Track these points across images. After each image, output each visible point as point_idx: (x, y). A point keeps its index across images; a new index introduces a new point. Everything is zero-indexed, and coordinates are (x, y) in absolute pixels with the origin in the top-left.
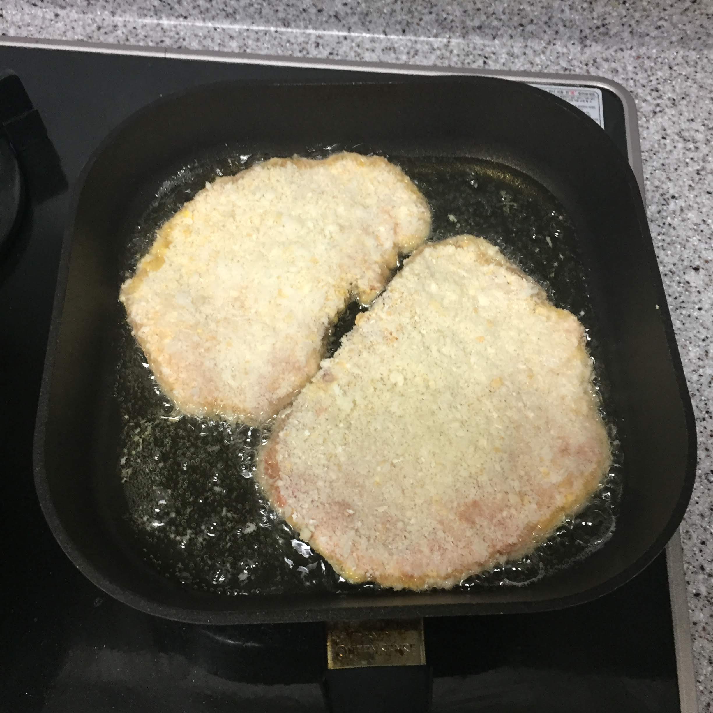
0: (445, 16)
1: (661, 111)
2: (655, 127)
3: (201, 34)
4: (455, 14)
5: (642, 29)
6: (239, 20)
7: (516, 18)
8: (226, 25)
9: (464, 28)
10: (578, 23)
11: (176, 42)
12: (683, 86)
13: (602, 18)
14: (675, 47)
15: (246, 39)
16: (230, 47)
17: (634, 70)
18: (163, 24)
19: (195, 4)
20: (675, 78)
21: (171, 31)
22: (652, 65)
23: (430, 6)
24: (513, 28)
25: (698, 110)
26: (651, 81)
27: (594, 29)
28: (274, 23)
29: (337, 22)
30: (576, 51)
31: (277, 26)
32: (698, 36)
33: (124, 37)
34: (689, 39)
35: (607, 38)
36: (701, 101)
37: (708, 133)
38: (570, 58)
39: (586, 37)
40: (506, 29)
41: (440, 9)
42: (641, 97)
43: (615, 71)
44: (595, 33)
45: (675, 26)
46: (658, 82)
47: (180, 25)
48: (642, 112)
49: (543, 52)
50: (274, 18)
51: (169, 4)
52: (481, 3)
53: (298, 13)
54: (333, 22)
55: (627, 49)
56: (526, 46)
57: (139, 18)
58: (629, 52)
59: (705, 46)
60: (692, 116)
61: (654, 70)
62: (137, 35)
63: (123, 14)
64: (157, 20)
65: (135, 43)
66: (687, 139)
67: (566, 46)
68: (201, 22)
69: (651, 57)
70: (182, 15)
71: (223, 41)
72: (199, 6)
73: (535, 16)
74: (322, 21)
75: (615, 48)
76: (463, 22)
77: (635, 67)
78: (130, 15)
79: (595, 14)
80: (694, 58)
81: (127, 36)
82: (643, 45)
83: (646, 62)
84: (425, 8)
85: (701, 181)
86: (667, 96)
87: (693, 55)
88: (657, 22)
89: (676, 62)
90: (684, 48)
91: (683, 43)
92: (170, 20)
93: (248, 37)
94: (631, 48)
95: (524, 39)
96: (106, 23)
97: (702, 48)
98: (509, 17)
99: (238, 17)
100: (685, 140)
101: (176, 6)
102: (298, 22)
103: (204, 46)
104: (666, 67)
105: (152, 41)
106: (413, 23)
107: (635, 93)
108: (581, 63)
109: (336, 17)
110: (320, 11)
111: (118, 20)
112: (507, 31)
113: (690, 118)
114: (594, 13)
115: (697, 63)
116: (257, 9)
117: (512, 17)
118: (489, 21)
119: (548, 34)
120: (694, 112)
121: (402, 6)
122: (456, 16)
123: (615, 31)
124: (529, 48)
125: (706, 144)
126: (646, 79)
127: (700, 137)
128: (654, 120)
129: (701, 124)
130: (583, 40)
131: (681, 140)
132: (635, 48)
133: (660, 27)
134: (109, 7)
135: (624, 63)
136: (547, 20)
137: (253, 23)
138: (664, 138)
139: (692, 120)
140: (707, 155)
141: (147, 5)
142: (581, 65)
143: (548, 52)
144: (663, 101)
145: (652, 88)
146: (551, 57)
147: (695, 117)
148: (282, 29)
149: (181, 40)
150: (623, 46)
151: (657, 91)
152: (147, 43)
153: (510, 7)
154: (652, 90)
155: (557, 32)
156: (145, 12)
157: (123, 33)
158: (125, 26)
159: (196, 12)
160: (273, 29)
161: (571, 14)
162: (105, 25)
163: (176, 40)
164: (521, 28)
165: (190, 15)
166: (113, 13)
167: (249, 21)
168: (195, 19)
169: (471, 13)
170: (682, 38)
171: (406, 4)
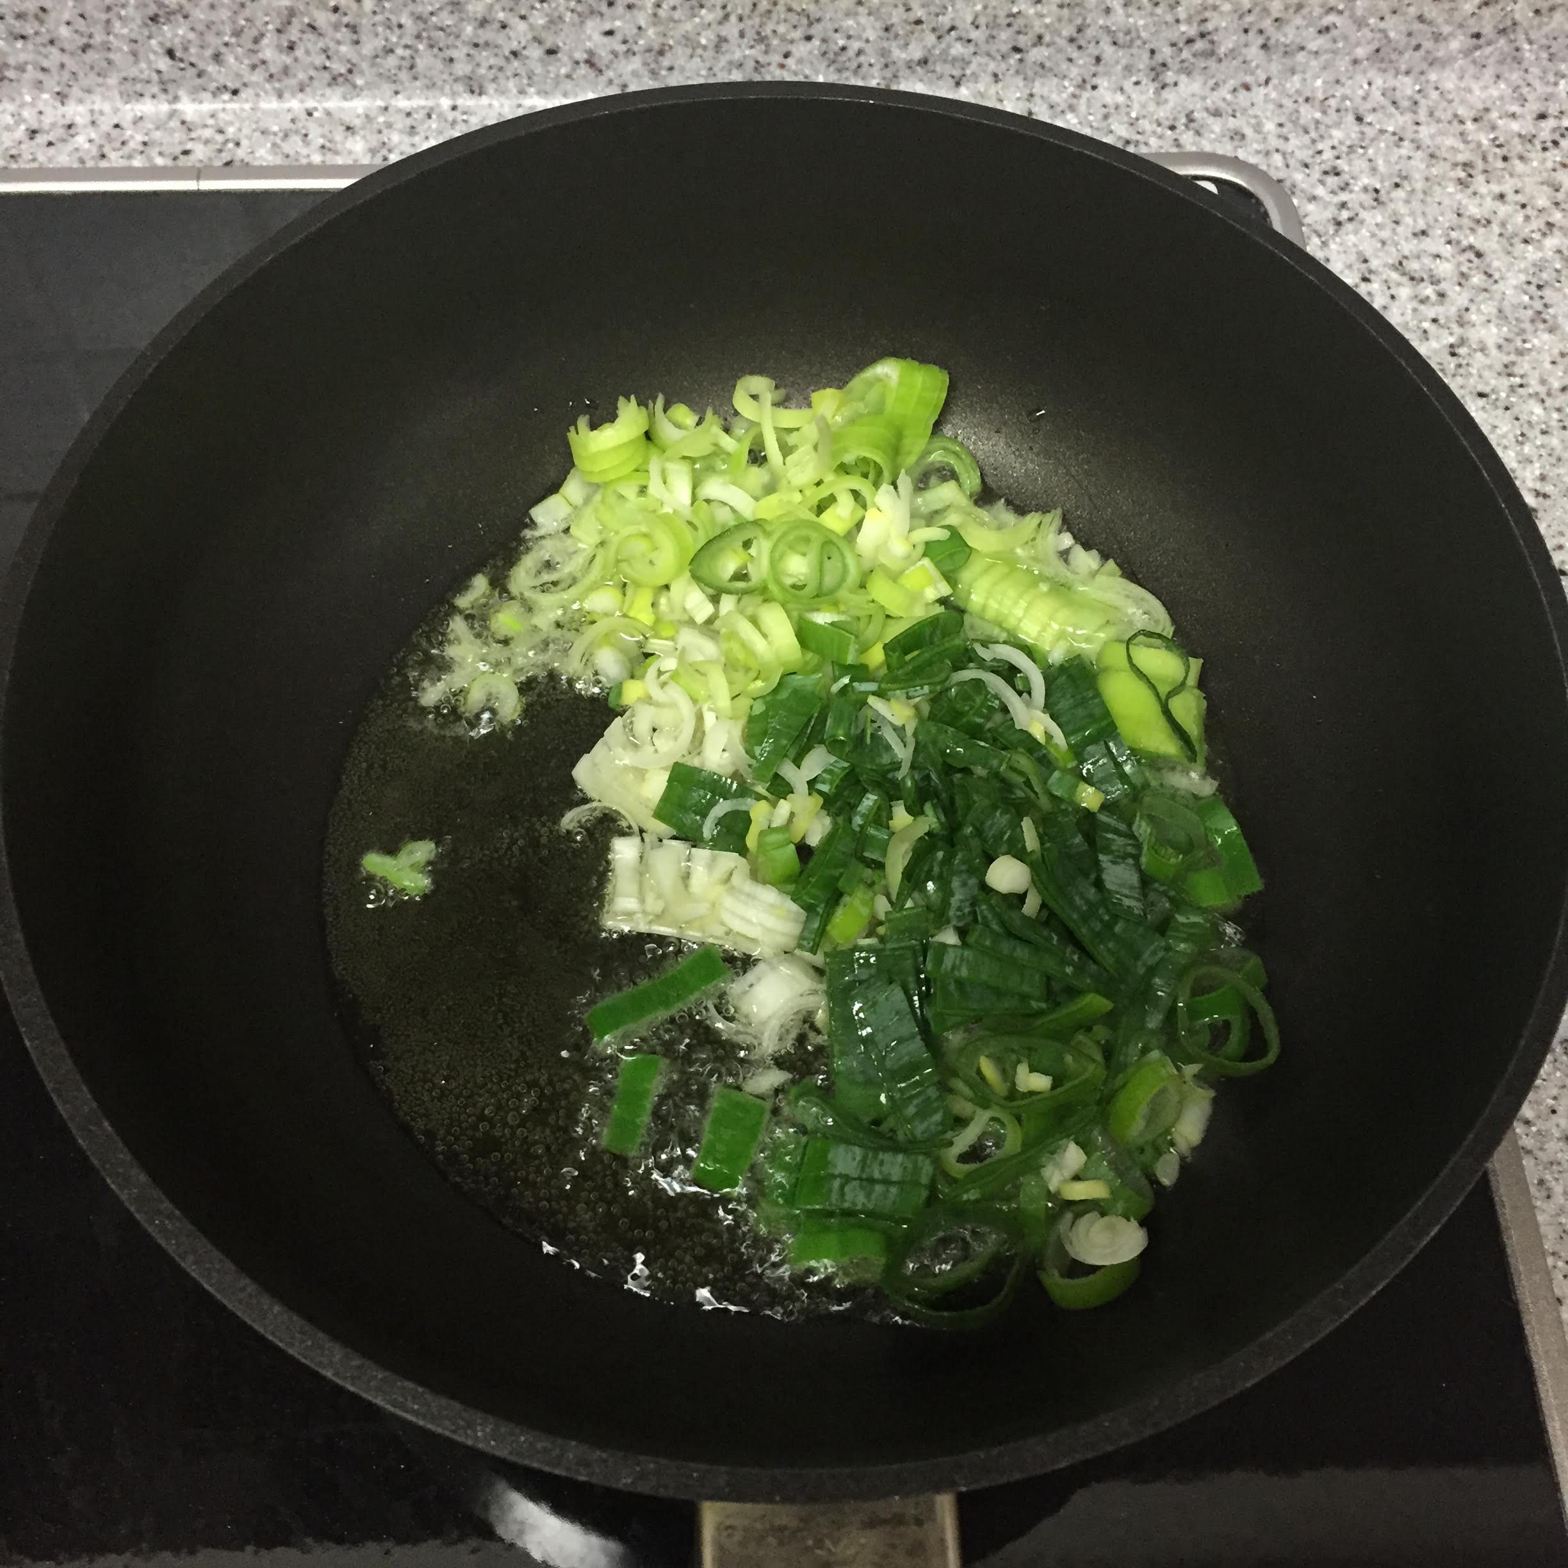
0: (841, 43)
1: (1350, 219)
2: (1343, 256)
3: (275, 128)
4: (865, 36)
5: (1288, 35)
6: (362, 90)
7: (1004, 35)
8: (334, 102)
9: (886, 66)
10: (1143, 34)
11: (220, 151)
12: (1393, 159)
13: (1199, 19)
14: (1365, 72)
15: (385, 131)
16: (350, 152)
17: (1279, 129)
18: (182, 112)
19: (255, 60)
20: (1373, 140)
21: (206, 126)
22: (1318, 115)
23: (805, 21)
24: (1000, 58)
25: (1432, 210)
26: (1320, 152)
27: (1181, 45)
28: (447, 88)
29: (592, 74)
30: (1143, 98)
31: (454, 94)
32: (1414, 42)
33: (95, 151)
34: (1395, 50)
35: (1212, 63)
36: (1437, 188)
37: (1463, 258)
38: (1134, 115)
39: (1164, 65)
40: (985, 60)
41: (830, 26)
42: (1302, 191)
43: (1238, 136)
44: (1186, 54)
45: (1360, 23)
46: (1335, 153)
47: (224, 110)
48: (1309, 225)
49: (1072, 108)
50: (445, 76)
51: (192, 65)
52: (923, 6)
53: (501, 62)
54: (584, 76)
55: (1260, 85)
56: (1031, 95)
57: (127, 103)
58: (1263, 90)
59: (1431, 64)
60: (1421, 225)
61: (1322, 127)
62: (123, 143)
63: (86, 95)
64: (170, 102)
65: (123, 163)
66: (1417, 275)
67: (1122, 89)
68: (274, 99)
69: (1314, 98)
70: (225, 87)
71: (330, 141)
72: (264, 62)
73: (1047, 26)
74: (558, 76)
75: (1232, 83)
76: (884, 53)
77: (1281, 125)
78: (105, 98)
79: (1181, 12)
80: (1409, 92)
81: (101, 146)
82: (1293, 72)
83: (1302, 110)
84: (795, 27)
85: (1461, 371)
86: (1360, 184)
87: (1407, 86)
88: (1320, 18)
89: (1369, 105)
90: (1385, 71)
91: (1382, 60)
92: (201, 102)
93: (389, 126)
94: (1267, 82)
95: (1025, 79)
96: (47, 120)
97: (1425, 66)
98: (988, 32)
99: (360, 82)
100: (1412, 279)
101: (212, 68)
102: (502, 81)
103: (288, 156)
104: (1350, 118)
105: (161, 154)
106: (769, 64)
107: (1288, 184)
108: (1159, 125)
109: (590, 63)
110: (551, 52)
111: (76, 111)
112: (986, 65)
113: (1417, 230)
114: (1180, 9)
115: (1416, 103)
116: (403, 58)
117: (995, 33)
118: (943, 46)
119: (1080, 66)
120: (1423, 213)
121: (742, 26)
122: (867, 41)
123: (1230, 46)
124: (1037, 100)
125: (1460, 284)
126: (1309, 148)
127: (1444, 269)
128: (1338, 239)
129: (1443, 240)
130: (1158, 70)
131: (1405, 280)
132: (1274, 81)
133: (1327, 29)
134: (52, 83)
135: (1256, 117)
136: (1075, 35)
137: (397, 93)
138: (1365, 280)
139: (1424, 233)
140: (1467, 310)
141: (142, 72)
142: (1159, 130)
143: (1082, 107)
144: (1353, 196)
145: (1324, 167)
146: (1091, 118)
147: (1429, 226)
148: (467, 101)
149: (231, 145)
150: (1249, 79)
151: (1337, 174)
152: (150, 159)
153: (989, 10)
154: (1326, 173)
155: (1098, 60)
156: (139, 87)
157: (90, 141)
158: (93, 123)
159: (257, 77)
160: (445, 103)
161: (1128, 16)
162: (46, 127)
163: (218, 147)
164: (1018, 56)
165: (245, 85)
166: (62, 97)
167: (388, 88)
168: (257, 95)
169: (901, 32)
170: (1378, 51)
171: (749, 23)
